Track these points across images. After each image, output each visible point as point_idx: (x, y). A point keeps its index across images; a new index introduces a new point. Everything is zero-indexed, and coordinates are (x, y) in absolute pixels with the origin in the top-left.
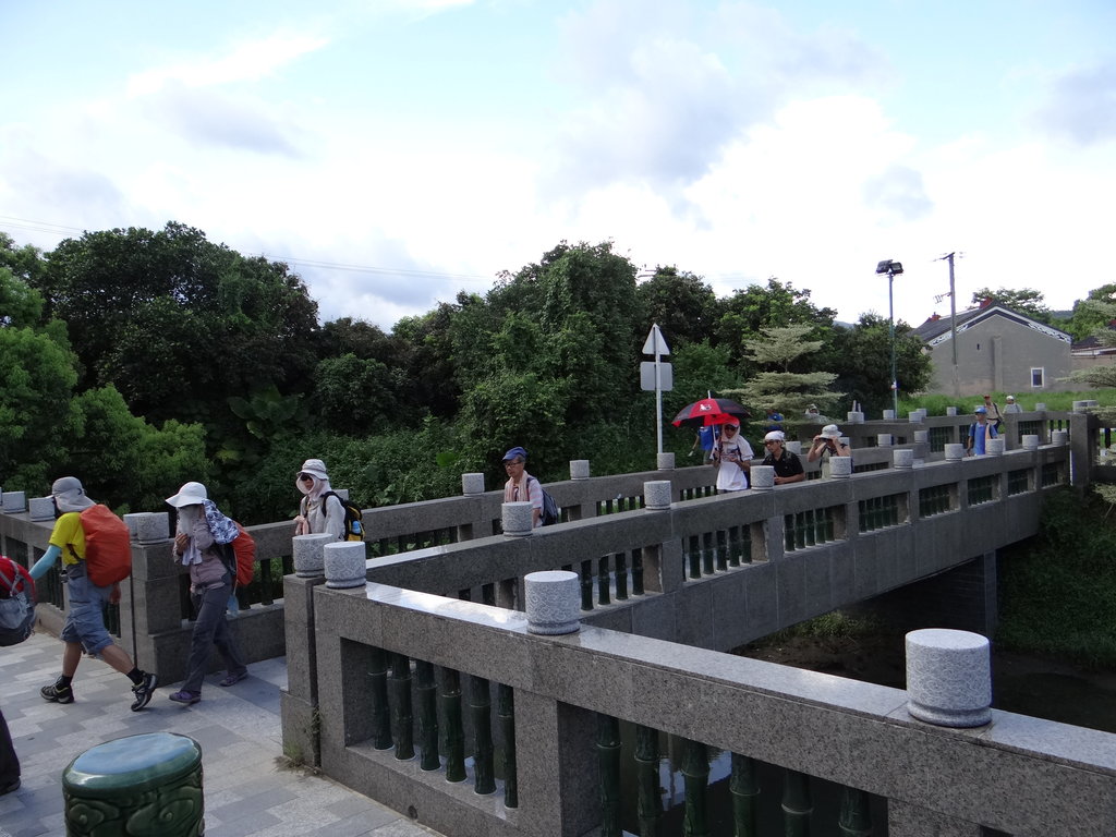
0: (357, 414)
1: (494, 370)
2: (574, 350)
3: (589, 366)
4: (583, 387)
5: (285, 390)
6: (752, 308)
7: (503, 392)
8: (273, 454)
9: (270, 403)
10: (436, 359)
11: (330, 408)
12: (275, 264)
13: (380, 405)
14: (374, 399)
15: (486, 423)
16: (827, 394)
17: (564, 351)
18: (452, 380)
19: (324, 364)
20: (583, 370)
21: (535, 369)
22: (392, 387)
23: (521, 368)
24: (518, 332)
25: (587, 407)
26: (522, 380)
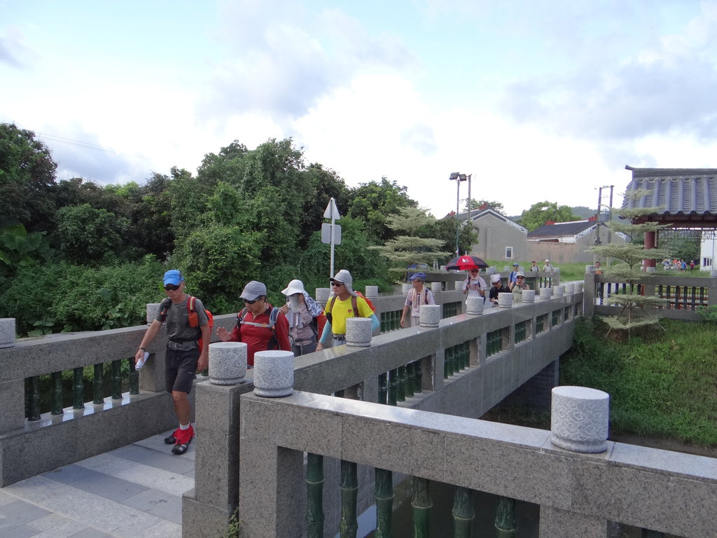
0: (90, 250)
1: (204, 223)
2: (267, 213)
3: (276, 224)
4: (271, 239)
5: (30, 228)
6: (374, 195)
7: (215, 239)
8: (19, 277)
9: (18, 237)
10: (155, 213)
11: (68, 244)
12: (24, 131)
13: (110, 244)
14: (105, 239)
15: (201, 261)
16: (440, 253)
17: (259, 213)
18: (169, 228)
19: (63, 210)
20: (272, 227)
21: (238, 224)
22: (118, 231)
23: (227, 222)
24: (226, 197)
25: (273, 253)
26: (229, 231)
